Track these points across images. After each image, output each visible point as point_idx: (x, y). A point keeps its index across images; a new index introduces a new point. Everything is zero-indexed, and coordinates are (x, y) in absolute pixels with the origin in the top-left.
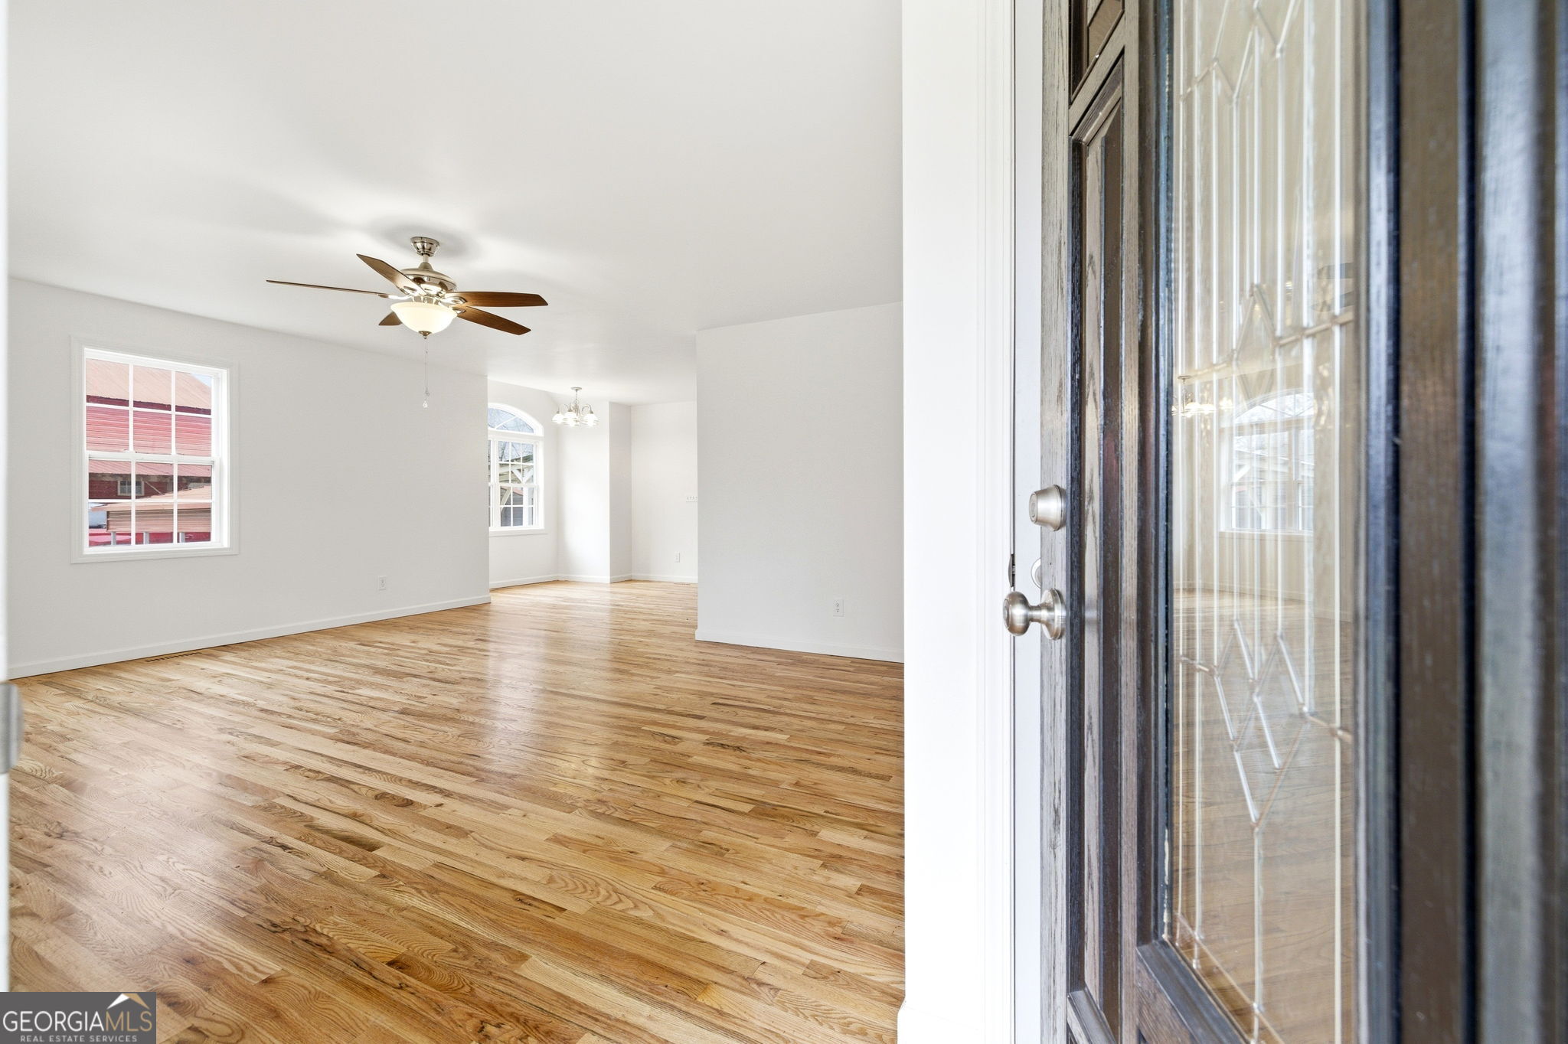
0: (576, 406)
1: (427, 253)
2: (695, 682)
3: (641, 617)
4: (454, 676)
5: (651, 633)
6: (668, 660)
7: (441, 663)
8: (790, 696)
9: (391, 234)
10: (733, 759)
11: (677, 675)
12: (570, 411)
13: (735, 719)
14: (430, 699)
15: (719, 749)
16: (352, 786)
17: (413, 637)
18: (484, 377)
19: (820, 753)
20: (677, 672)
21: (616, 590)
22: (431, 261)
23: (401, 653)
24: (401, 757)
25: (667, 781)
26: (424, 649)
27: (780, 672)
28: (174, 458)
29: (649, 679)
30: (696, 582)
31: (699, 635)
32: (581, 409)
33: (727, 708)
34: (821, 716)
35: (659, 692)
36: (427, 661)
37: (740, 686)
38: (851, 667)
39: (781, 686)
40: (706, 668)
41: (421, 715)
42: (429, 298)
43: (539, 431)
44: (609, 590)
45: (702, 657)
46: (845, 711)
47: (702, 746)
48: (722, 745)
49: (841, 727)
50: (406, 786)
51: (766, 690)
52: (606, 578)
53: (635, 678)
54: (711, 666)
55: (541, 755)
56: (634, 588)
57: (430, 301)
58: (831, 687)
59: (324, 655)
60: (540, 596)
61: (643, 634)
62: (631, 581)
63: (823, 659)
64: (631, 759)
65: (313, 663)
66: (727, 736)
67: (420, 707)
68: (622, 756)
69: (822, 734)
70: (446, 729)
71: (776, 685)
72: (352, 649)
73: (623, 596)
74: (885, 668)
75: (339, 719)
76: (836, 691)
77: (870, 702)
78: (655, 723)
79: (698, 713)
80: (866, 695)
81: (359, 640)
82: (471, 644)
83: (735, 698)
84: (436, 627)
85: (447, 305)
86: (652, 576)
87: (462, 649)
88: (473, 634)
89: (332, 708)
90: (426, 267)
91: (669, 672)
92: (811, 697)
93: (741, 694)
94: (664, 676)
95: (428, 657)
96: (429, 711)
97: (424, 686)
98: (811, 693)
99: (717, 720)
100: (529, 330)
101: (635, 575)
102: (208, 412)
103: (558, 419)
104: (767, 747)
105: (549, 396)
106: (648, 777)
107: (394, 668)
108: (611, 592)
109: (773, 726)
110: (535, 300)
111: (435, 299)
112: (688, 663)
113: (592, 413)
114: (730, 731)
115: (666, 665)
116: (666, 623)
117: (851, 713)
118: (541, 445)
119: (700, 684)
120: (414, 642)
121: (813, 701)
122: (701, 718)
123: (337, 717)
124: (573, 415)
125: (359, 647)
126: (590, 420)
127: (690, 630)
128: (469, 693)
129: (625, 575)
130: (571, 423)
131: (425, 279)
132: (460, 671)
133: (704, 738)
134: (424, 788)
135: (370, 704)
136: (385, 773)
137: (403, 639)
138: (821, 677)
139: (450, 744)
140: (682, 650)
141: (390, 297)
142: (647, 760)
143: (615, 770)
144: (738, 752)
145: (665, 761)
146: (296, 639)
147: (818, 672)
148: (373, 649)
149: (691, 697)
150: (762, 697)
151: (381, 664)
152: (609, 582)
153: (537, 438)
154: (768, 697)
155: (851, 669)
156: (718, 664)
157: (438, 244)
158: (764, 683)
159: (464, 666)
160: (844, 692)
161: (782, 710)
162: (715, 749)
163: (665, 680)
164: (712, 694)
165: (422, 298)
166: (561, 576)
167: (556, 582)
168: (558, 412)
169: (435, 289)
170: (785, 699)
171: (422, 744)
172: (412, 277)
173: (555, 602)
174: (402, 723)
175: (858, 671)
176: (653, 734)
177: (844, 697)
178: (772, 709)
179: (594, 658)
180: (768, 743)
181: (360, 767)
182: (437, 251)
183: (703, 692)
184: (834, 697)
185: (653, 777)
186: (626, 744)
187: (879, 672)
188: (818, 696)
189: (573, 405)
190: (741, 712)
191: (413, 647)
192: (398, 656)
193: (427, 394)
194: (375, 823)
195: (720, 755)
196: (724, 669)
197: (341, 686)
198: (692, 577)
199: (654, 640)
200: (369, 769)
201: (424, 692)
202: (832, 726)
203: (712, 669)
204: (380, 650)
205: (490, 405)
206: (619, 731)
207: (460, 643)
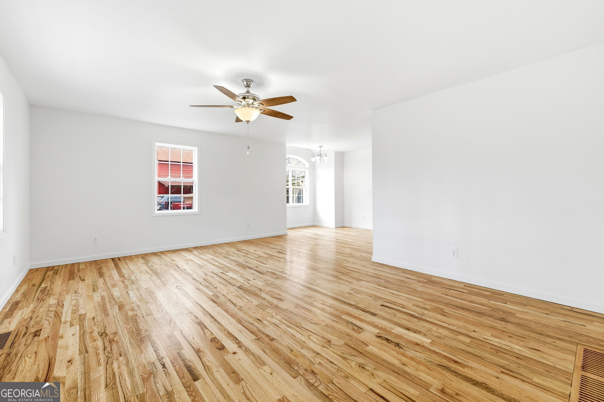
0: (320, 154)
1: (248, 86)
2: (371, 287)
3: (347, 246)
4: (264, 270)
5: (351, 256)
6: (358, 272)
7: (262, 263)
8: (428, 307)
9: (234, 80)
10: (394, 353)
11: (362, 282)
12: (318, 156)
13: (395, 319)
14: (252, 282)
15: (385, 342)
16: (205, 330)
17: (256, 248)
18: (284, 144)
19: (456, 362)
20: (362, 280)
21: (337, 231)
22: (250, 90)
23: (249, 256)
24: (230, 315)
25: (353, 364)
26: (257, 255)
27: (420, 288)
28: (182, 180)
29: (348, 283)
30: (372, 229)
31: (374, 259)
32: (322, 155)
33: (389, 309)
34: (451, 327)
35: (352, 292)
36: (257, 261)
37: (397, 295)
38: (464, 289)
39: (421, 298)
40: (378, 280)
41: (245, 290)
42: (248, 105)
43: (307, 165)
44: (334, 231)
45: (375, 272)
46: (468, 325)
47: (375, 338)
48: (387, 340)
49: (468, 340)
50: (225, 335)
51: (413, 300)
52: (333, 226)
53: (342, 281)
54: (380, 278)
55: (289, 327)
56: (345, 231)
57: (249, 107)
58: (454, 303)
59: (224, 254)
60: (307, 232)
61: (347, 255)
62: (344, 227)
63: (445, 282)
64: (334, 339)
65: (218, 257)
66: (390, 332)
67: (246, 285)
68: (329, 336)
69: (454, 344)
70: (252, 300)
71: (418, 297)
72: (234, 252)
73: (340, 235)
74: (489, 293)
75: (216, 288)
76: (458, 307)
77: (483, 320)
78: (349, 315)
79: (373, 311)
80: (480, 313)
81: (237, 248)
82: (275, 254)
83: (394, 303)
84: (265, 244)
85: (256, 108)
86: (353, 226)
87: (271, 256)
88: (277, 249)
89: (215, 281)
90: (248, 92)
91: (358, 280)
92: (442, 310)
93: (398, 301)
94: (355, 282)
95: (258, 259)
96: (249, 288)
97: (252, 274)
98: (442, 307)
99: (384, 318)
100: (293, 117)
101: (346, 225)
102: (192, 163)
103: (313, 159)
104: (417, 348)
105: (310, 150)
106: (342, 357)
107: (244, 263)
108: (335, 232)
109: (419, 329)
110: (291, 99)
111: (251, 106)
112: (368, 275)
113: (326, 156)
114: (392, 329)
115: (356, 275)
116: (359, 250)
117: (472, 328)
118: (307, 171)
119: (374, 290)
120: (255, 251)
121: (444, 314)
122: (374, 315)
123: (216, 287)
124: (319, 158)
125: (236, 252)
126: (325, 158)
127: (369, 255)
128: (268, 280)
129: (341, 225)
130: (318, 161)
131: (247, 97)
132: (267, 268)
133: (376, 331)
134: (232, 338)
135: (230, 281)
136: (220, 324)
137: (251, 249)
138: (447, 295)
139: (251, 310)
140: (365, 266)
141: (235, 107)
142: (342, 342)
143: (324, 347)
144: (397, 348)
145: (352, 346)
146: (218, 246)
147: (444, 290)
148: (240, 253)
149: (368, 298)
150: (410, 305)
151: (240, 260)
152: (334, 227)
153: (307, 168)
154: (414, 305)
155: (466, 291)
156: (384, 278)
157: (253, 81)
158: (410, 294)
159: (271, 265)
160: (463, 309)
161: (424, 318)
162: (382, 342)
163: (356, 285)
164: (380, 298)
165: (246, 106)
166: (316, 224)
167: (314, 226)
168: (313, 157)
169: (251, 101)
170: (425, 309)
171: (241, 308)
172: (242, 97)
173: (311, 236)
174: (237, 293)
175: (470, 293)
176: (347, 322)
177: (465, 313)
178: (417, 315)
179: (323, 267)
180: (417, 344)
181: (213, 317)
182: (252, 85)
183: (375, 296)
184: (457, 312)
185: (345, 359)
186: (333, 328)
187: (485, 296)
188: (447, 310)
189: (319, 153)
190: (399, 315)
191: (254, 253)
192: (247, 257)
193: (248, 148)
194: (204, 359)
195: (387, 349)
196: (387, 281)
197: (223, 270)
198: (370, 227)
199: (351, 260)
200: (215, 320)
201: (251, 277)
202: (461, 338)
203: (381, 281)
204: (243, 254)
205: (287, 156)
206: (329, 316)
207: (271, 253)
